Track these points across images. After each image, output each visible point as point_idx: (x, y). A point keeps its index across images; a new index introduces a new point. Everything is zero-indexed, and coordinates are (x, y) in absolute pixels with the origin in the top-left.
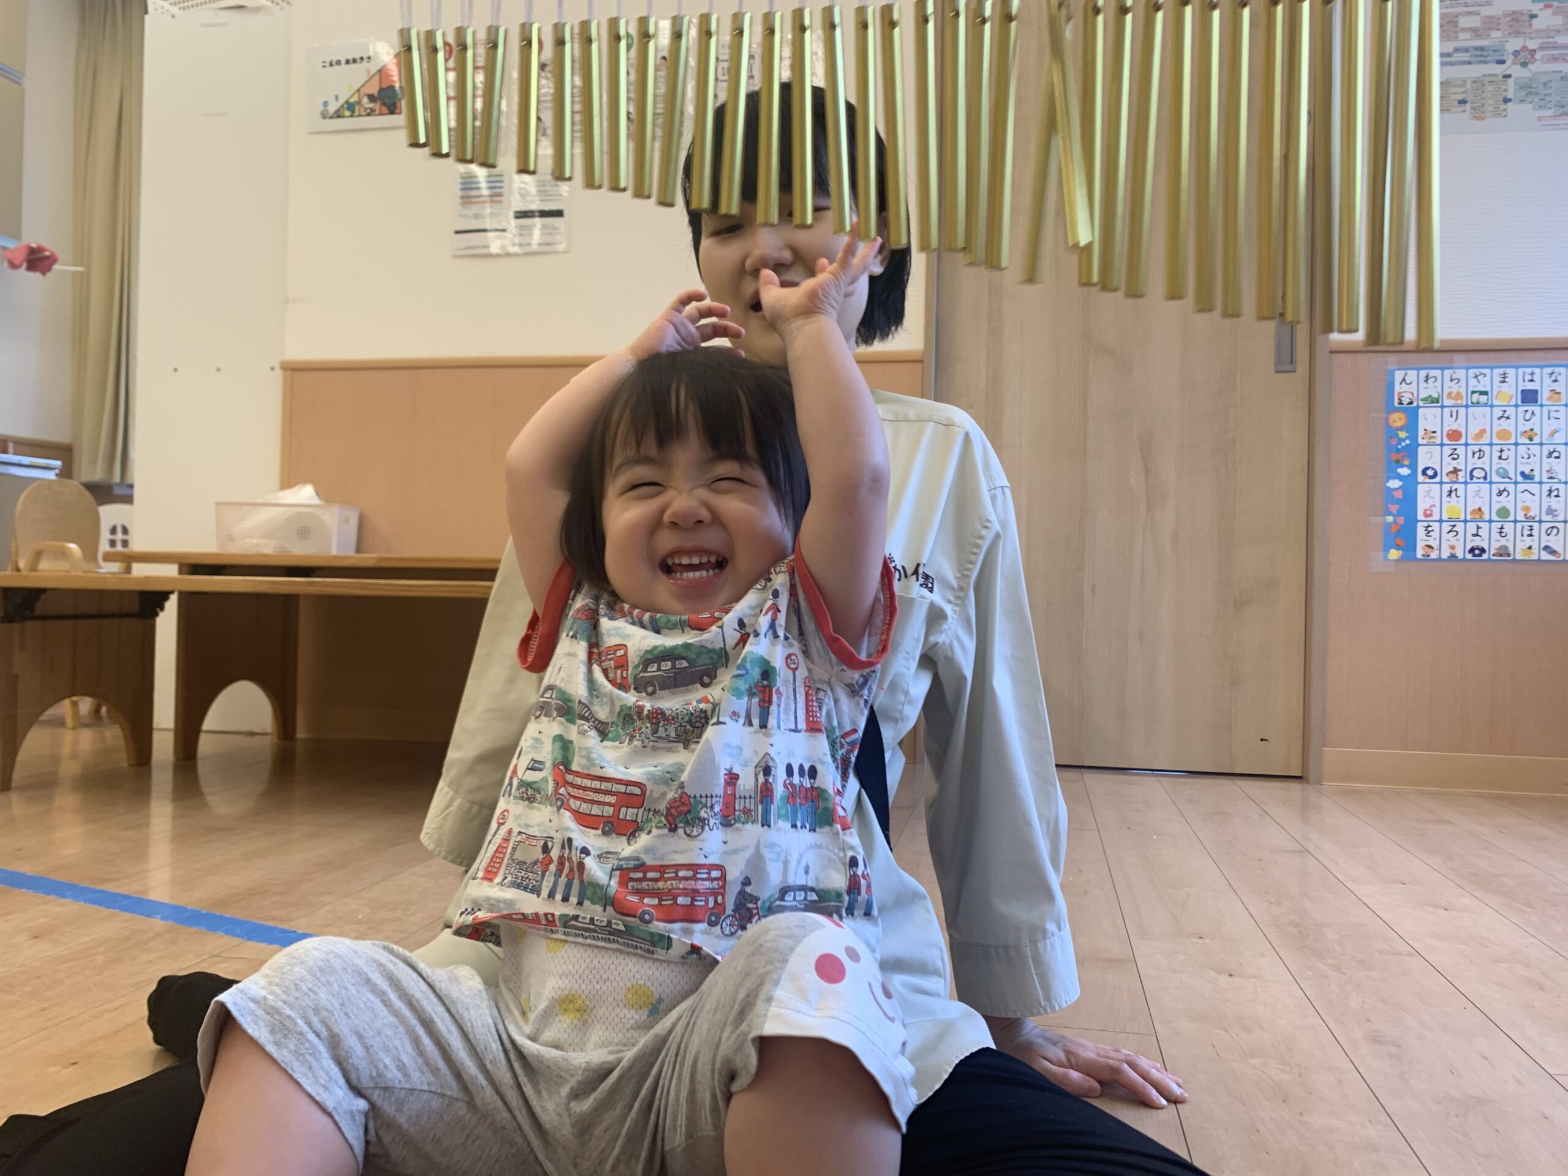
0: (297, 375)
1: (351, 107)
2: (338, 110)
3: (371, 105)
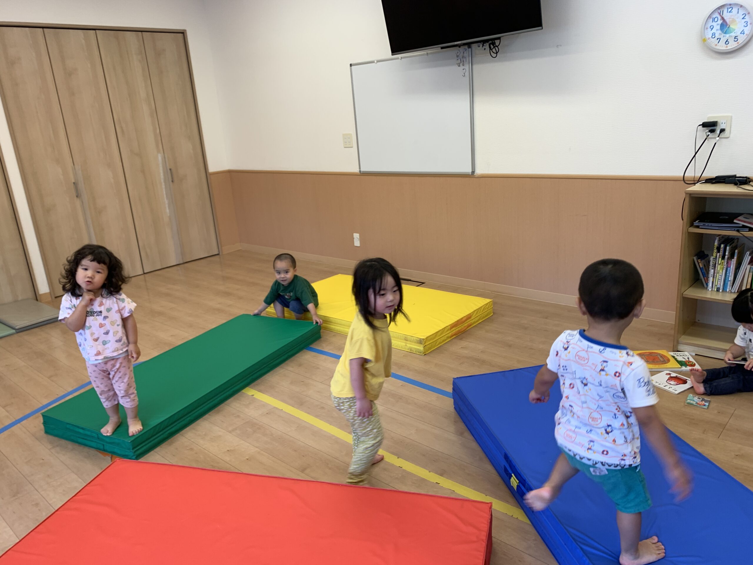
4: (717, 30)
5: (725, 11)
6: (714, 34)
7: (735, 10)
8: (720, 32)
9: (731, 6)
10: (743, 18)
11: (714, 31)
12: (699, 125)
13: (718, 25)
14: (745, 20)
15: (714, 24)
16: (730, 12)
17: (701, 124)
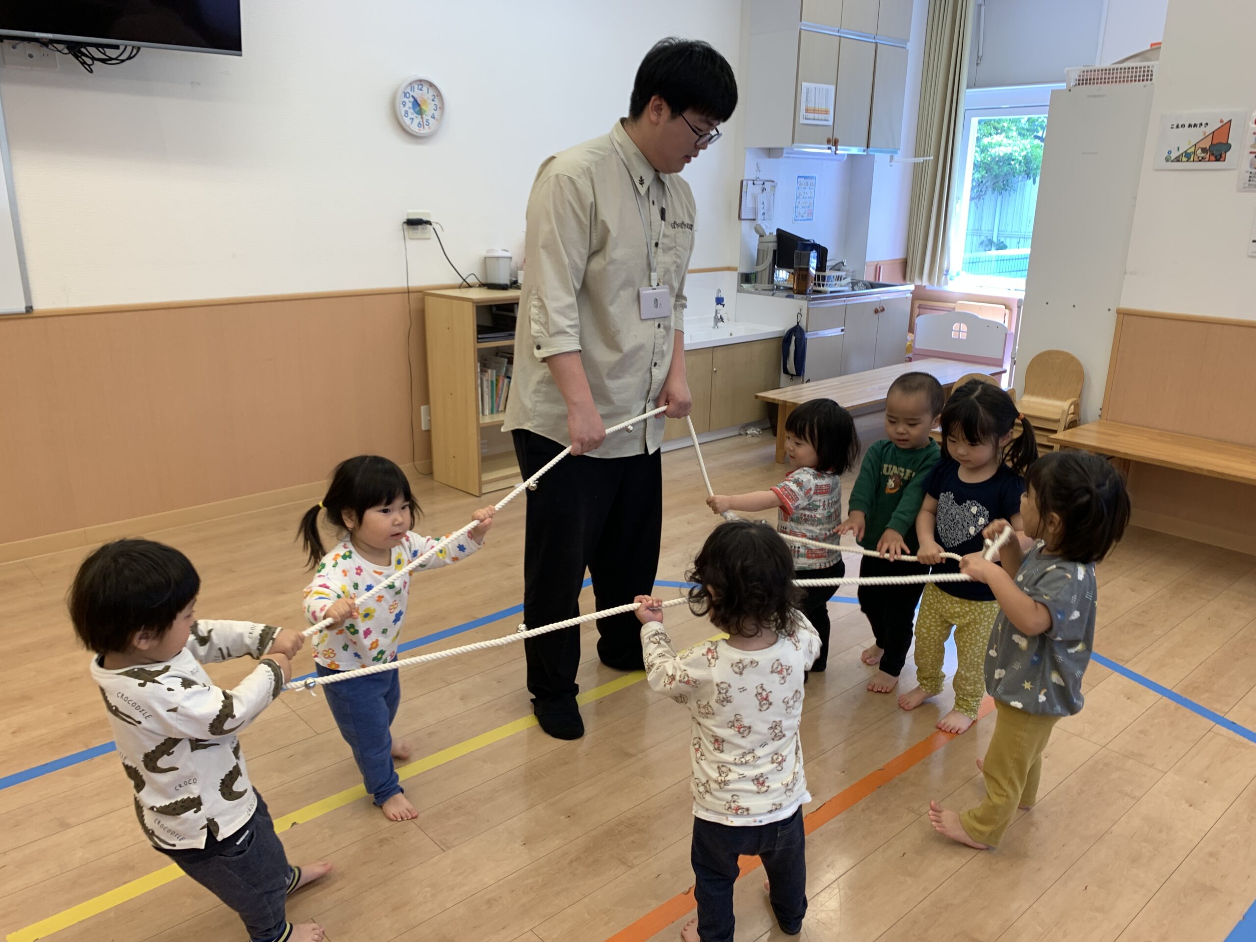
0: (1126, 316)
1: (1187, 155)
2: (1179, 156)
3: (1203, 155)
4: (409, 108)
5: (416, 87)
6: (406, 112)
7: (425, 89)
8: (412, 111)
9: (421, 82)
10: (433, 100)
11: (406, 108)
12: (404, 223)
13: (410, 102)
14: (434, 103)
15: (406, 100)
16: (421, 90)
17: (405, 220)
